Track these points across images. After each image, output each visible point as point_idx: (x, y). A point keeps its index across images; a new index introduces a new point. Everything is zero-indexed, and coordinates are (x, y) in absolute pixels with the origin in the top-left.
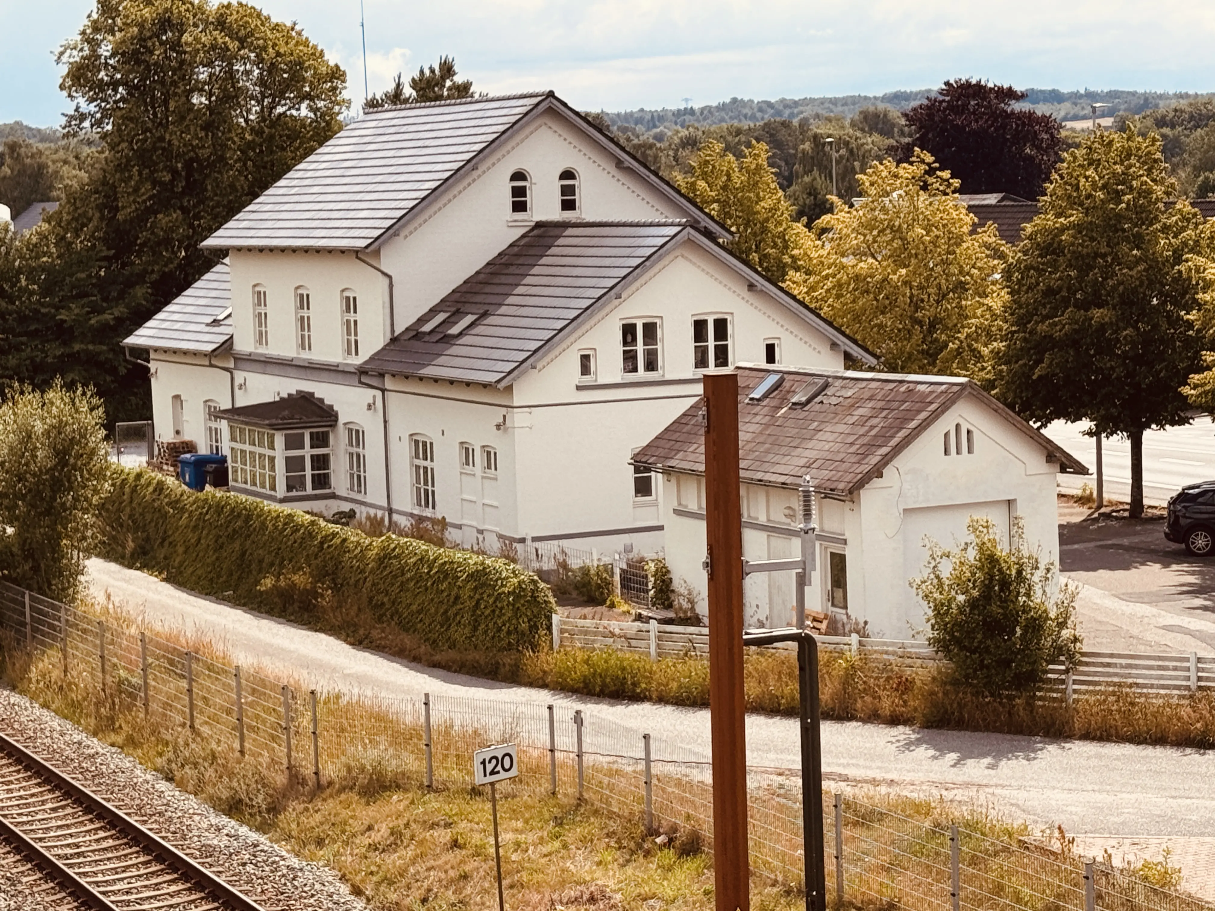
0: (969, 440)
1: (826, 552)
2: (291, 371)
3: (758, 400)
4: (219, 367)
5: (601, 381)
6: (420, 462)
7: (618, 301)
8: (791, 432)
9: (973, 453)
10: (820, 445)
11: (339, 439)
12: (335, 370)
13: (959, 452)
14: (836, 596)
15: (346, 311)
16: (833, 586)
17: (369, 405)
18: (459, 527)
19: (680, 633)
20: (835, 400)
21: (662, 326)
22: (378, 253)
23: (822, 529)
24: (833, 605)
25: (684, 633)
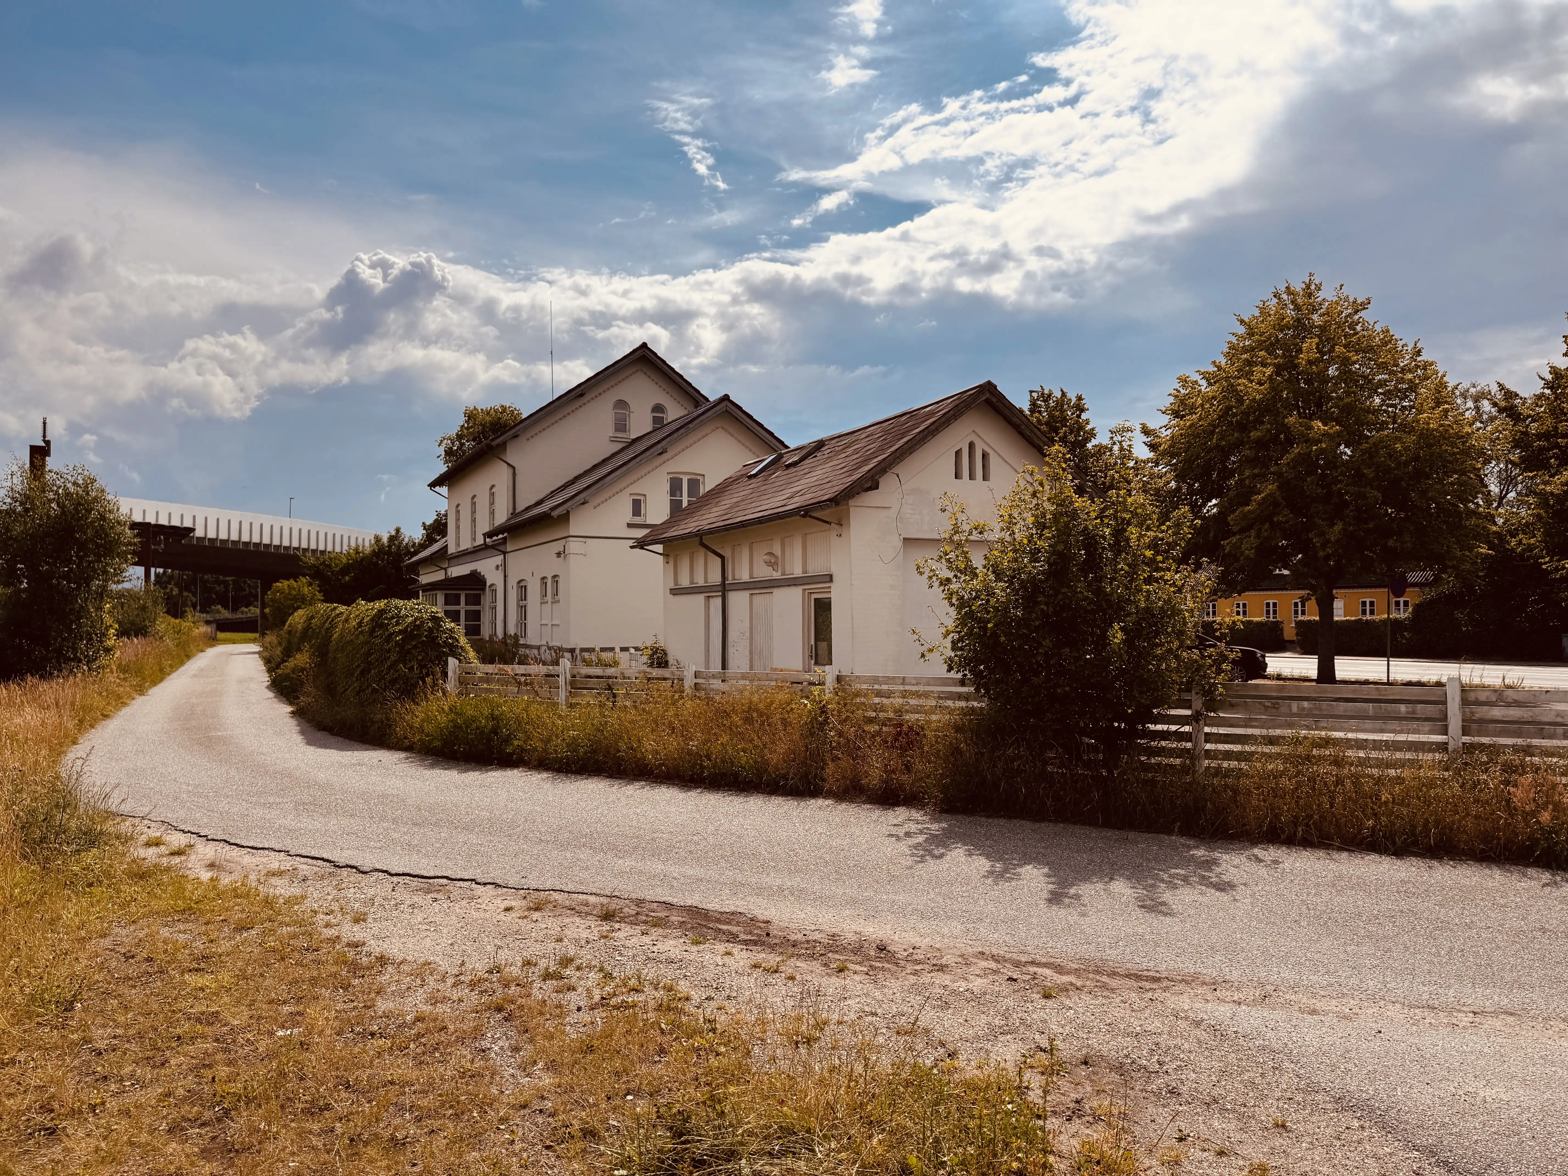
0: (985, 467)
1: (809, 599)
2: (468, 558)
3: (755, 475)
4: (442, 568)
5: (649, 521)
6: (523, 603)
7: (665, 456)
8: (780, 483)
9: (988, 480)
10: (807, 481)
11: (487, 599)
12: (485, 547)
13: (972, 477)
14: (820, 652)
15: (492, 503)
16: (817, 640)
17: (498, 566)
18: (538, 648)
19: (598, 677)
20: (829, 451)
21: (704, 483)
22: (505, 449)
23: (805, 572)
24: (816, 663)
25: (602, 677)
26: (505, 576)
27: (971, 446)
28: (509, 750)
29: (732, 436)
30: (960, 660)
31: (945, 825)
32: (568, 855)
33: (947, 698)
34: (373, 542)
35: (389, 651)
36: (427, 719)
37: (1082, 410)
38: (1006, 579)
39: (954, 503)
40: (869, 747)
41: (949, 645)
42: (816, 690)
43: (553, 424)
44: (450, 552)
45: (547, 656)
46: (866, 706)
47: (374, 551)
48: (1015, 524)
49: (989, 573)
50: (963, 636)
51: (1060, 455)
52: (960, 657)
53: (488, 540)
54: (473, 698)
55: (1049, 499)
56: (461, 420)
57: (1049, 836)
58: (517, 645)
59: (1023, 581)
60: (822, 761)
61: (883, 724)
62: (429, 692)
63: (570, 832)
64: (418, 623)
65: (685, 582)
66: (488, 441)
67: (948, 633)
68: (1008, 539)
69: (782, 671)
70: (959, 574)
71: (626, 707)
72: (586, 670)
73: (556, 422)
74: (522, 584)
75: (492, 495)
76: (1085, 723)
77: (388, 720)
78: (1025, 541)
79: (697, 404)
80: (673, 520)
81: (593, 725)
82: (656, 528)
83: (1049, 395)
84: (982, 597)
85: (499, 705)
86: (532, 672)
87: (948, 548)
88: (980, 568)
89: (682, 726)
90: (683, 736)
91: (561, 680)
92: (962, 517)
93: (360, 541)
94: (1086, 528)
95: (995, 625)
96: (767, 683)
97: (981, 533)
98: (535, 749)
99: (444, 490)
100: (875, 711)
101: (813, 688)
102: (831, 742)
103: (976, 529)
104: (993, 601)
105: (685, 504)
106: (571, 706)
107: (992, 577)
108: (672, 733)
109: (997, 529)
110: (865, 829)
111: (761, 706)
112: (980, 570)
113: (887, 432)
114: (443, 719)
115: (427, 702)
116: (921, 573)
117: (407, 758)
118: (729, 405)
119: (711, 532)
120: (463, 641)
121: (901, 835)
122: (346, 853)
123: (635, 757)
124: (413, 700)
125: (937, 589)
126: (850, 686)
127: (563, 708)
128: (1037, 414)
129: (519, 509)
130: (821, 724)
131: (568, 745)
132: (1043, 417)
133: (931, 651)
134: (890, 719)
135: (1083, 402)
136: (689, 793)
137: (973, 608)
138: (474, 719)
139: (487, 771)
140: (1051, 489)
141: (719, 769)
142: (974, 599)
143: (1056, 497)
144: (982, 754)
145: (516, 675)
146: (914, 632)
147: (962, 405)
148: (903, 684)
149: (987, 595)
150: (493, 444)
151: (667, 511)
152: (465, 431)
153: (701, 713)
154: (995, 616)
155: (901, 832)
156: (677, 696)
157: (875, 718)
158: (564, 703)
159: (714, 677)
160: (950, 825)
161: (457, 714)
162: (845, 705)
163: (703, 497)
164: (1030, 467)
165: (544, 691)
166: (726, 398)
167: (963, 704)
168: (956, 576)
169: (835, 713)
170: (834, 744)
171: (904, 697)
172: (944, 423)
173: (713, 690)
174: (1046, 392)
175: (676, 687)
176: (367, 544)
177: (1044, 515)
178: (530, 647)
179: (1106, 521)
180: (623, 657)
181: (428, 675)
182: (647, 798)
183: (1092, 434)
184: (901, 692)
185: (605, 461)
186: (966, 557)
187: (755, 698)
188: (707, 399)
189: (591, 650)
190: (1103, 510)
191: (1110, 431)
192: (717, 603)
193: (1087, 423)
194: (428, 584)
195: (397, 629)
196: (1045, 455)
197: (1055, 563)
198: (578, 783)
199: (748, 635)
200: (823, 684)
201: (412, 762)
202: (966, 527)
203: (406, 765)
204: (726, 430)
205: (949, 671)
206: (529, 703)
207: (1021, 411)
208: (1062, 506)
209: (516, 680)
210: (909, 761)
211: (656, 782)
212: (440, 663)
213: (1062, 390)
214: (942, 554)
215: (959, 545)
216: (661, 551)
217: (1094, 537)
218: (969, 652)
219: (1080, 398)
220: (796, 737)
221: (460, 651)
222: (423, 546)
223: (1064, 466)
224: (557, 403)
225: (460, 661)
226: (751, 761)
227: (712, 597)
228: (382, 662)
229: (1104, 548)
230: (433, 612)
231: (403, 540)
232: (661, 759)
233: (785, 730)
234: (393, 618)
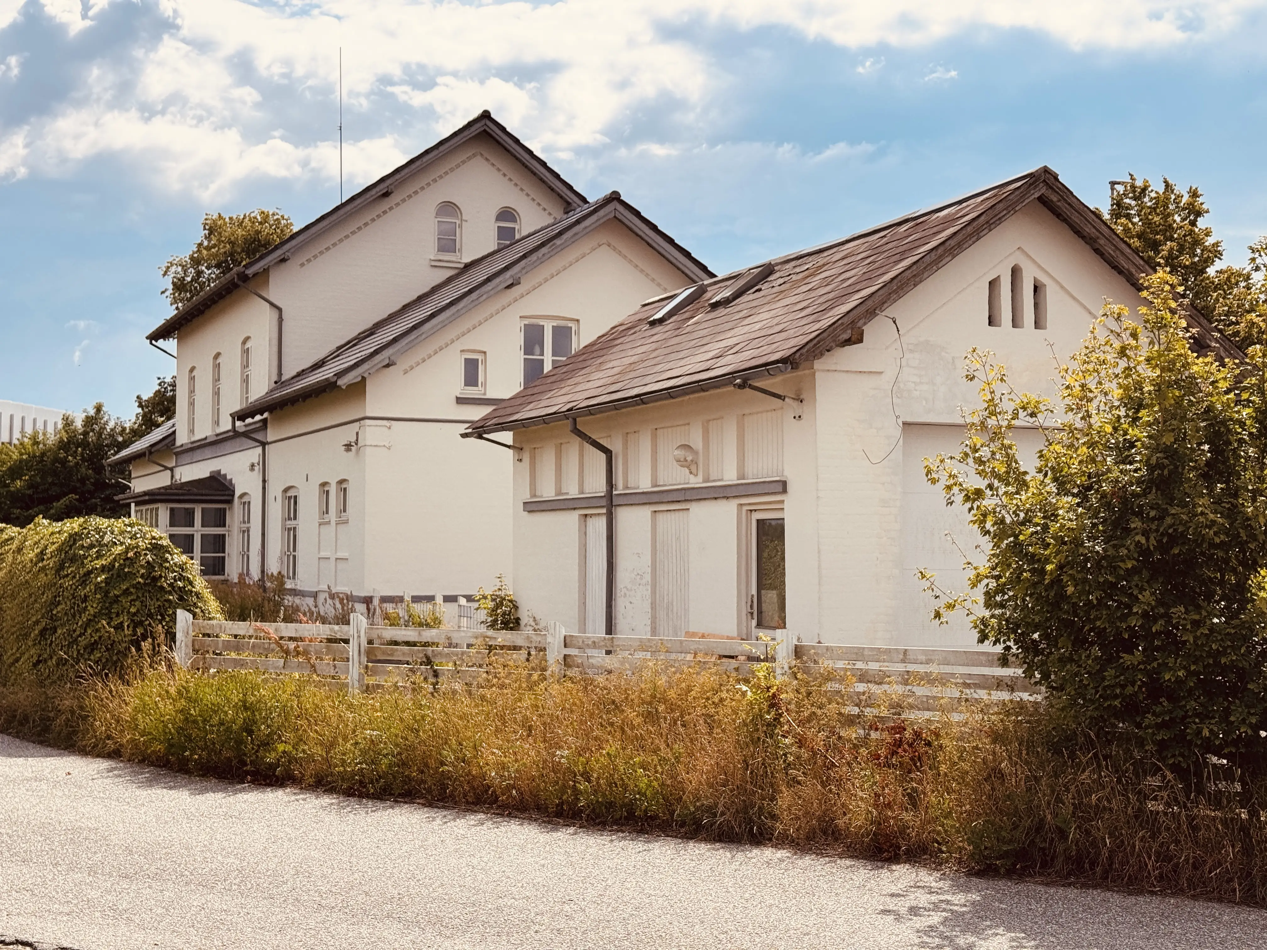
0: (1038, 307)
1: (749, 521)
2: (208, 452)
3: (661, 321)
4: (166, 468)
5: (491, 394)
6: (291, 524)
7: (516, 291)
8: (701, 333)
9: (1044, 328)
10: (746, 329)
11: (235, 516)
12: (235, 434)
13: (1016, 323)
14: (764, 607)
15: (246, 365)
16: (760, 587)
17: (253, 465)
18: (315, 595)
19: (408, 643)
20: (781, 281)
21: (578, 333)
22: (267, 282)
23: (741, 476)
24: (759, 625)
25: (414, 644)
26: (264, 481)
27: (1016, 272)
28: (270, 758)
29: (625, 257)
30: (1000, 624)
31: (976, 897)
32: (364, 930)
33: (977, 686)
34: (60, 426)
35: (85, 599)
36: (143, 709)
37: (1199, 214)
38: (1075, 491)
39: (988, 367)
40: (849, 764)
41: (981, 599)
42: (761, 669)
43: (341, 241)
44: (178, 443)
45: (328, 609)
46: (842, 697)
47: (61, 441)
48: (1090, 400)
49: (1047, 481)
50: (1005, 584)
51: (1167, 288)
52: (1000, 617)
53: (238, 423)
54: (214, 676)
55: (1148, 360)
56: (200, 235)
57: (1152, 918)
58: (281, 590)
59: (1104, 495)
60: (772, 785)
61: (871, 727)
62: (146, 665)
63: (367, 894)
64: (131, 554)
65: (548, 492)
66: (240, 269)
67: (979, 578)
68: (1079, 424)
69: (703, 636)
70: (996, 483)
71: (454, 692)
72: (391, 633)
73: (347, 237)
74: (291, 493)
75: (246, 352)
76: (1211, 731)
77: (82, 708)
78: (1109, 429)
79: (568, 207)
80: (530, 392)
81: (401, 720)
82: (503, 405)
83: (1144, 190)
84: (1036, 520)
85: (255, 687)
86: (306, 634)
87: (978, 440)
88: (1032, 472)
89: (544, 724)
90: (545, 741)
91: (352, 649)
92: (1000, 389)
93: (40, 426)
94: (1210, 409)
95: (1060, 567)
96: (681, 656)
97: (1033, 415)
98: (311, 758)
99: (171, 345)
100: (857, 705)
101: (756, 666)
102: (785, 755)
103: (1024, 408)
104: (1054, 527)
105: (548, 367)
106: (368, 689)
107: (1052, 487)
108: (528, 736)
109: (1060, 408)
110: (843, 900)
111: (672, 694)
112: (1032, 476)
113: (876, 250)
114: (167, 708)
115: (143, 680)
116: (934, 481)
117: (110, 770)
118: (620, 208)
119: (590, 411)
120: (200, 584)
121: (903, 911)
122: (16, 921)
123: (470, 772)
124: (121, 677)
125: (960, 507)
126: (816, 662)
127: (355, 694)
128: (1123, 220)
129: (288, 374)
130: (768, 725)
131: (364, 752)
132: (1134, 224)
133: (951, 606)
134: (882, 719)
135: (1200, 200)
136: (555, 835)
137: (1021, 537)
138: (216, 709)
139: (235, 792)
140: (1152, 343)
141: (604, 795)
142: (1023, 523)
143: (1160, 356)
144: (1037, 779)
145: (281, 638)
146: (923, 576)
147: (1001, 205)
148: (903, 661)
149: (1044, 518)
150: (250, 272)
151: (519, 377)
152: (205, 252)
153: (574, 704)
154: (1058, 553)
155: (902, 906)
156: (535, 677)
157: (859, 716)
158: (356, 684)
159: (595, 645)
160: (984, 897)
161: (189, 700)
162: (809, 694)
163: (577, 355)
164: (1116, 308)
165: (325, 665)
166: (615, 197)
167: (1005, 696)
168: (990, 487)
169: (792, 707)
170: (791, 759)
171: (906, 683)
172: (971, 235)
173: (592, 666)
174: (1139, 183)
175: (534, 662)
176: (50, 429)
177: (1139, 386)
178: (302, 594)
179: (1245, 396)
180: (447, 611)
181: (144, 637)
182: (488, 841)
183: (1216, 252)
184: (901, 674)
185: (421, 298)
186: (1008, 455)
187: (662, 681)
188: (584, 200)
189: (397, 600)
190: (1239, 379)
191: (1251, 248)
192: (599, 525)
193: (1208, 234)
194: (145, 493)
195: (99, 563)
196: (1140, 289)
197: (1159, 466)
198: (378, 814)
199: (648, 578)
200: (774, 659)
201: (120, 776)
202: (1008, 406)
203: (108, 781)
204: (615, 249)
205: (981, 641)
206: (301, 685)
207: (1097, 215)
208: (1170, 370)
209: (281, 647)
210: (914, 790)
211: (502, 815)
212: (163, 618)
213: (1166, 182)
214: (968, 450)
215: (996, 435)
216: (510, 442)
217: (1223, 423)
218: (1015, 609)
219: (1194, 194)
220: (728, 747)
221: (194, 599)
222: (137, 434)
223: (1173, 305)
224: (348, 208)
225: (195, 616)
226: (655, 784)
227: (591, 515)
228: (74, 616)
229: (1241, 441)
230: (154, 538)
231: (106, 423)
232: (510, 778)
233: (710, 734)
234: (92, 546)
